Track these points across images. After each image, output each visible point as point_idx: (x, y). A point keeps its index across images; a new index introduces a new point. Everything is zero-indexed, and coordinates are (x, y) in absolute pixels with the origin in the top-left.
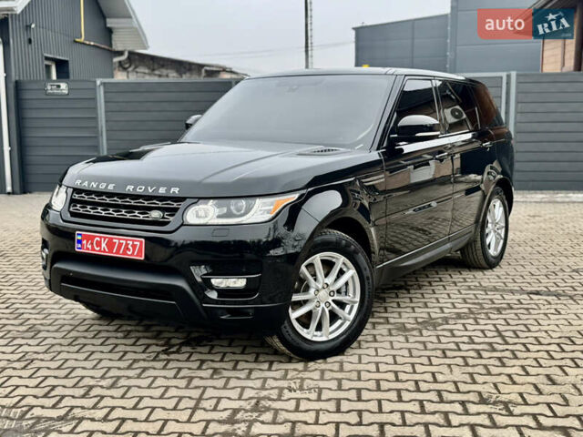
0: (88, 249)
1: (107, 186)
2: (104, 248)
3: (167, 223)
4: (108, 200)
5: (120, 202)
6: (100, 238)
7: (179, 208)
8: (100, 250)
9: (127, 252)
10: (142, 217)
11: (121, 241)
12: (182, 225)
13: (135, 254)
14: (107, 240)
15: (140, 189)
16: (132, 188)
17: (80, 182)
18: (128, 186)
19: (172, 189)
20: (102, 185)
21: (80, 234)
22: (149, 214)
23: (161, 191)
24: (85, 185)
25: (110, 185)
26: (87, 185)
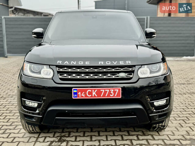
0: (83, 96)
1: (84, 63)
2: (94, 95)
3: (131, 78)
4: (87, 70)
5: (96, 70)
6: (92, 90)
7: (134, 71)
8: (92, 96)
9: (111, 95)
10: (114, 77)
11: (106, 90)
12: (139, 79)
13: (116, 95)
14: (96, 90)
15: (108, 63)
16: (102, 63)
17: (61, 62)
18: (100, 62)
19: (127, 62)
20: (80, 63)
21: (76, 90)
22: (118, 75)
23: (121, 63)
24: (66, 63)
25: (86, 62)
26: (68, 63)
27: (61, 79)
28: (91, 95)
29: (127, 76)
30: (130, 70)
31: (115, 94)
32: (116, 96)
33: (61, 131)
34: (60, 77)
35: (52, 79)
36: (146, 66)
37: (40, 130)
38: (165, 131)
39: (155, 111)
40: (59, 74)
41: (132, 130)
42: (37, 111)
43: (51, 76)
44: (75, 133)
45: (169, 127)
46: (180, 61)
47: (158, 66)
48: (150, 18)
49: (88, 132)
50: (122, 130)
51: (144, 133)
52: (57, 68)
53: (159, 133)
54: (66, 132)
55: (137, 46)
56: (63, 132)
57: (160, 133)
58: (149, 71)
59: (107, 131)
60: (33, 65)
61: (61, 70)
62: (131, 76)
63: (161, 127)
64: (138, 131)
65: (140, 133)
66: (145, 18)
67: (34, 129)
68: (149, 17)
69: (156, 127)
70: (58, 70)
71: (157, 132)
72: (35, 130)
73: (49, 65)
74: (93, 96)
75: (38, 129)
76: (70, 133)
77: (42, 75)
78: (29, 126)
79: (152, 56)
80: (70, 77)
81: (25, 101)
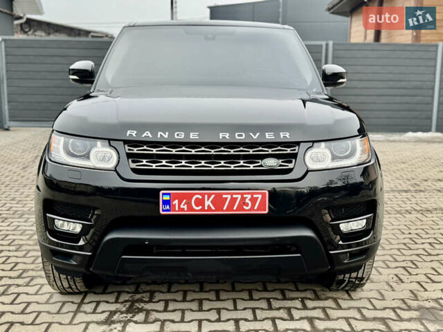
0: (183, 210)
1: (187, 135)
2: (209, 206)
3: (289, 171)
4: (193, 152)
5: (213, 152)
6: (203, 195)
7: (297, 154)
8: (203, 209)
9: (245, 207)
10: (252, 167)
11: (234, 196)
12: (308, 171)
13: (256, 208)
14: (213, 196)
15: (239, 135)
16: (227, 136)
17: (135, 132)
18: (221, 134)
19: (281, 133)
20: (178, 135)
21: (169, 194)
22: (261, 162)
23: (269, 137)
24: (147, 135)
25: (191, 134)
26: (151, 136)
27: (134, 170)
28: (200, 207)
29: (281, 166)
30: (288, 151)
31: (253, 205)
32: (258, 210)
33: (132, 289)
34: (134, 166)
35: (116, 170)
36: (323, 144)
37: (86, 287)
38: (363, 290)
39: (341, 243)
40: (130, 160)
41: (292, 287)
42: (81, 243)
43: (112, 165)
44: (165, 295)
45: (372, 282)
46: (400, 141)
47: (350, 144)
48: (334, 44)
49: (194, 291)
50: (269, 289)
51: (319, 294)
52: (126, 146)
53: (350, 295)
54: (144, 292)
55: (304, 102)
56: (137, 292)
57: (353, 294)
58: (330, 156)
59: (237, 289)
60: (71, 140)
61: (135, 150)
62: (291, 166)
63: (354, 280)
64: (305, 290)
65: (309, 295)
66: (321, 46)
67: (72, 283)
68: (331, 43)
69: (343, 281)
70: (129, 150)
71: (347, 292)
72: (74, 287)
73: (109, 140)
74: (206, 208)
75: (82, 284)
76: (152, 293)
77: (93, 162)
78: (63, 276)
79: (338, 122)
80: (154, 166)
81: (54, 219)
